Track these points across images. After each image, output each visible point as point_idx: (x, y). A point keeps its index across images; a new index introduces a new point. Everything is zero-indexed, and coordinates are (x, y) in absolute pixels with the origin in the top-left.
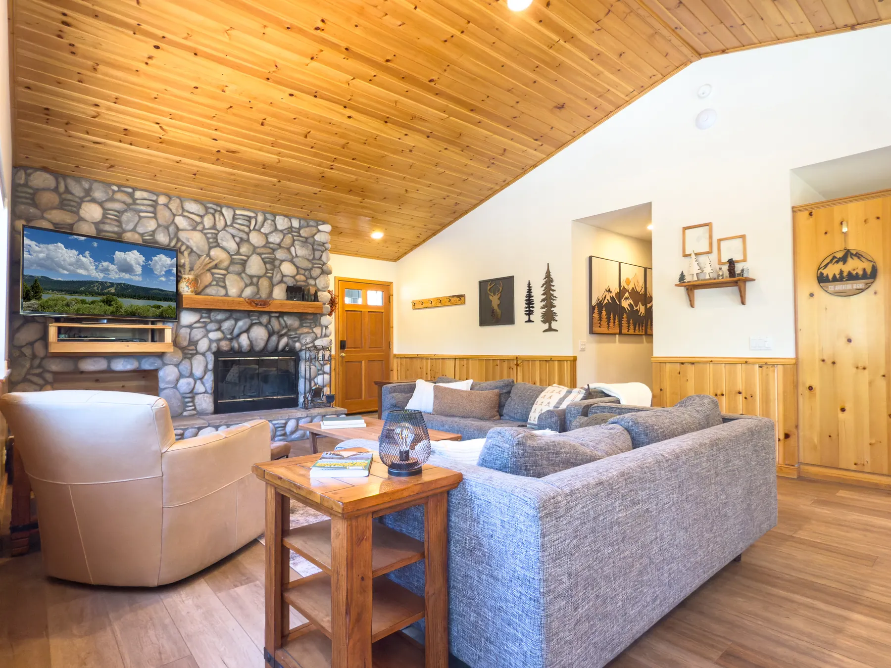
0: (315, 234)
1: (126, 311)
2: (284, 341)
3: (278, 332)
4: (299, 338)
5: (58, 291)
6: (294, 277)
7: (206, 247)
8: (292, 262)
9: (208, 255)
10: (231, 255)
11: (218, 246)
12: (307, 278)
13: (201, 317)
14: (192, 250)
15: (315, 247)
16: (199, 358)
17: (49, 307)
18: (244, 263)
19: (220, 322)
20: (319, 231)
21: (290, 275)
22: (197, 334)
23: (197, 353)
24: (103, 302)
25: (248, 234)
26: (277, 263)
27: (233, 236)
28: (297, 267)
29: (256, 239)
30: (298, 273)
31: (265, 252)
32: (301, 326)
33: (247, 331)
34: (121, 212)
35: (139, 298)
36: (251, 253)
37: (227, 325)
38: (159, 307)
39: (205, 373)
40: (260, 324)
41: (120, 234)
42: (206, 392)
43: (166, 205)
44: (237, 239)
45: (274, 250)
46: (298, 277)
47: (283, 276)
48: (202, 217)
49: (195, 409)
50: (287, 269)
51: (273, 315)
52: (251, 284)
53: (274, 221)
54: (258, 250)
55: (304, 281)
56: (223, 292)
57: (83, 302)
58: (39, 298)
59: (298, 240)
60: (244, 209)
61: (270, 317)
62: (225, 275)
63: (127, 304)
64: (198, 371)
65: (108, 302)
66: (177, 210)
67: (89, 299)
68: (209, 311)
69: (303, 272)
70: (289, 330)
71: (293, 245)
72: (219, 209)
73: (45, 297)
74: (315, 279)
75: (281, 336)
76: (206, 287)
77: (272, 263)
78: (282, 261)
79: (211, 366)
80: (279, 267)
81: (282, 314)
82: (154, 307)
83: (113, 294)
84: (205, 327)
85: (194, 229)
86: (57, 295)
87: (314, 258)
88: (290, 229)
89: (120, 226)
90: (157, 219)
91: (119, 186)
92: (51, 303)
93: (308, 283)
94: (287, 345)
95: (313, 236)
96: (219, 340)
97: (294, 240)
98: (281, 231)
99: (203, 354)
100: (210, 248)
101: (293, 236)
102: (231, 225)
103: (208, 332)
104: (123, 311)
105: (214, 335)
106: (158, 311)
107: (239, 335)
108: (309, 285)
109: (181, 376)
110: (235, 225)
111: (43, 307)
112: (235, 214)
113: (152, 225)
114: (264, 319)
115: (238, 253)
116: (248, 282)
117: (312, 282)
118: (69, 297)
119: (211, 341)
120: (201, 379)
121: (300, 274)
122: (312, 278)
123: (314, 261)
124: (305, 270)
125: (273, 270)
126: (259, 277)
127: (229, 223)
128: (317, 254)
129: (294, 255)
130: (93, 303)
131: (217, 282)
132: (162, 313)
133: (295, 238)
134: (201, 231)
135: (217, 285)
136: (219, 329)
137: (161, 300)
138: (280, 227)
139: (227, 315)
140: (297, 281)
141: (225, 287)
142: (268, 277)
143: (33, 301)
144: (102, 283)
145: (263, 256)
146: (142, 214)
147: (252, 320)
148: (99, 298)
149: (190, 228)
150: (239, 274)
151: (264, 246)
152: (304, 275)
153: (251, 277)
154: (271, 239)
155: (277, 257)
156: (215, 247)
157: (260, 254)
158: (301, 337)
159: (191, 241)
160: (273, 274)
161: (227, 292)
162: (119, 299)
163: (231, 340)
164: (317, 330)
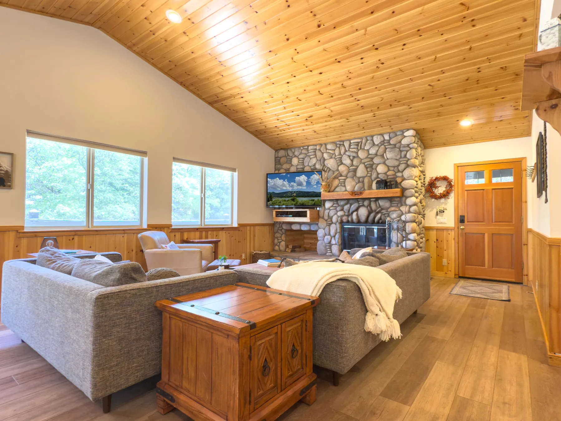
0: (402, 140)
1: (300, 203)
2: (379, 216)
3: (375, 211)
4: (389, 214)
5: (277, 197)
6: (385, 173)
7: (336, 166)
8: (384, 163)
9: (338, 170)
10: (349, 167)
11: (342, 163)
12: (396, 173)
13: (334, 204)
14: (330, 169)
15: (401, 149)
16: (333, 225)
17: (275, 203)
18: (355, 171)
19: (343, 206)
20: (405, 137)
21: (383, 172)
22: (332, 213)
23: (332, 223)
24: (292, 200)
25: (357, 153)
26: (374, 166)
27: (349, 156)
28: (388, 167)
29: (361, 154)
30: (389, 170)
31: (366, 161)
32: (391, 206)
33: (357, 210)
34: (304, 159)
35: (305, 197)
36: (359, 163)
37: (346, 207)
38: (313, 200)
39: (336, 234)
40: (363, 205)
41: (303, 168)
42: (336, 244)
43: (320, 150)
44: (351, 158)
45: (372, 159)
46: (389, 173)
47: (378, 174)
48: (334, 150)
49: (331, 252)
50: (381, 169)
51: (372, 200)
52: (359, 182)
53: (372, 140)
54: (363, 161)
55: (393, 175)
56: (343, 189)
57: (285, 201)
58: (271, 200)
59: (389, 148)
60: (355, 139)
61: (371, 201)
62: (345, 180)
63: (301, 200)
64: (332, 232)
65: (293, 200)
66: (323, 150)
67: (287, 199)
68: (337, 200)
69: (392, 169)
70: (382, 209)
71: (385, 152)
72: (342, 143)
73: (273, 200)
74: (402, 172)
75: (378, 213)
76: (336, 187)
77: (371, 167)
78: (378, 164)
79: (338, 231)
80: (376, 169)
81: (377, 199)
82: (311, 200)
83: (295, 196)
84: (336, 209)
85: (331, 158)
86: (277, 199)
87: (401, 157)
88: (383, 142)
89: (303, 165)
90: (317, 158)
91: (303, 147)
92: (275, 202)
93: (397, 176)
94: (380, 219)
95: (400, 142)
96: (342, 216)
97: (386, 149)
98: (377, 145)
99: (336, 224)
100: (338, 166)
101: (385, 146)
102: (349, 150)
103: (337, 211)
104: (299, 203)
105: (340, 213)
106: (313, 202)
107: (352, 213)
108: (397, 177)
109: (326, 235)
110: (350, 150)
111: (273, 204)
112: (350, 143)
113: (314, 161)
114: (366, 203)
115: (352, 165)
116: (357, 181)
117: (399, 174)
118: (280, 199)
119: (338, 217)
120: (334, 236)
121: (391, 170)
122: (399, 171)
123: (401, 160)
124: (394, 167)
125: (372, 171)
126: (364, 177)
127: (347, 150)
128: (403, 153)
129: (386, 159)
130: (288, 201)
131: (341, 184)
132: (315, 203)
133: (386, 147)
134: (335, 158)
135: (341, 185)
136: (342, 210)
137: (314, 197)
138: (376, 143)
139: (346, 202)
140: (388, 176)
141: (345, 186)
142: (368, 176)
143: (270, 202)
144: (291, 192)
145: (366, 164)
146: (311, 157)
147: (359, 204)
148: (290, 199)
149: (329, 158)
150: (353, 178)
151: (367, 157)
152: (393, 170)
153: (359, 178)
154: (370, 153)
155: (375, 162)
156: (341, 165)
157: (364, 163)
158: (390, 214)
159: (329, 165)
160: (371, 174)
161: (346, 188)
162: (297, 198)
163: (348, 216)
164: (404, 209)
